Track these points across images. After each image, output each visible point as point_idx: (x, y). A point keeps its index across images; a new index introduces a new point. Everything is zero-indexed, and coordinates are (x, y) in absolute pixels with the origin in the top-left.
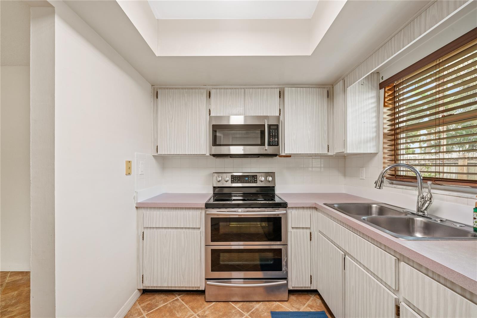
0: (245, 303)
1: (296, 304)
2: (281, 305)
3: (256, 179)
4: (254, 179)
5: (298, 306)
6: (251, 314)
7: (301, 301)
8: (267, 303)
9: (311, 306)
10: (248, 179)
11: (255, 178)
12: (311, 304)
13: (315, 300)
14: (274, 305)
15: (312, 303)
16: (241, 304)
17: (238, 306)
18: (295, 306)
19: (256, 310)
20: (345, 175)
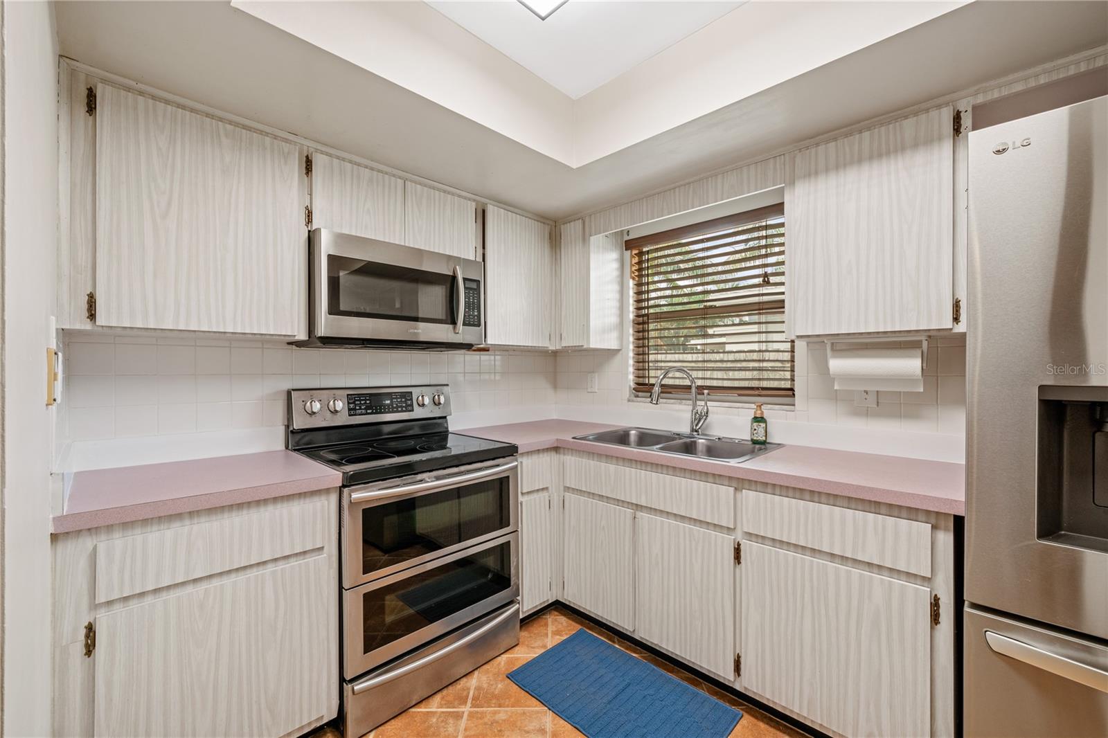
0: (445, 692)
1: (535, 642)
2: (512, 656)
3: (409, 402)
4: (405, 402)
5: (539, 643)
6: (474, 702)
7: (538, 633)
8: (486, 667)
9: (557, 633)
10: (392, 402)
11: (406, 400)
12: (555, 629)
13: (556, 620)
14: (503, 663)
15: (556, 627)
16: (438, 698)
17: (436, 705)
18: (536, 645)
19: (478, 690)
20: (555, 386)
